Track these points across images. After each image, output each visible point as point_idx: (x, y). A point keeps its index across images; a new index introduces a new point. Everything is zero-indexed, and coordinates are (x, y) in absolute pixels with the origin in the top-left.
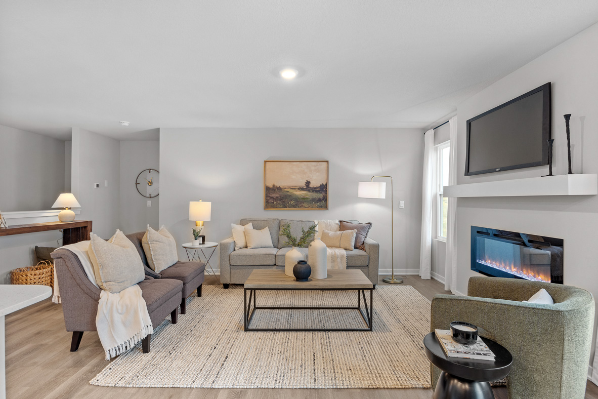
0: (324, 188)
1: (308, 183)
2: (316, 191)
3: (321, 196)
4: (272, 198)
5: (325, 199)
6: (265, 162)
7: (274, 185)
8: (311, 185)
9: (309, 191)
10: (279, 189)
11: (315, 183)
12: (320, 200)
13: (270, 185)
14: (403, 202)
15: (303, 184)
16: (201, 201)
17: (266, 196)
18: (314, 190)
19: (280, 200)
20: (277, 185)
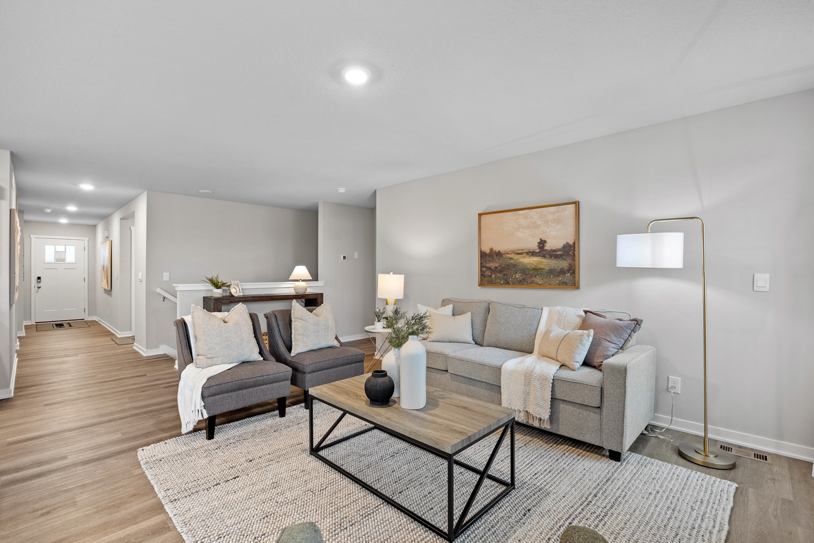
0: (570, 251)
1: (542, 243)
2: (557, 257)
3: (564, 264)
4: (490, 268)
5: (573, 270)
6: (480, 215)
7: (491, 249)
8: (548, 247)
9: (544, 256)
10: (499, 254)
11: (554, 243)
12: (562, 272)
13: (486, 249)
14: (767, 276)
15: (533, 245)
16: (391, 273)
17: (482, 266)
18: (553, 254)
19: (500, 272)
20: (496, 248)
